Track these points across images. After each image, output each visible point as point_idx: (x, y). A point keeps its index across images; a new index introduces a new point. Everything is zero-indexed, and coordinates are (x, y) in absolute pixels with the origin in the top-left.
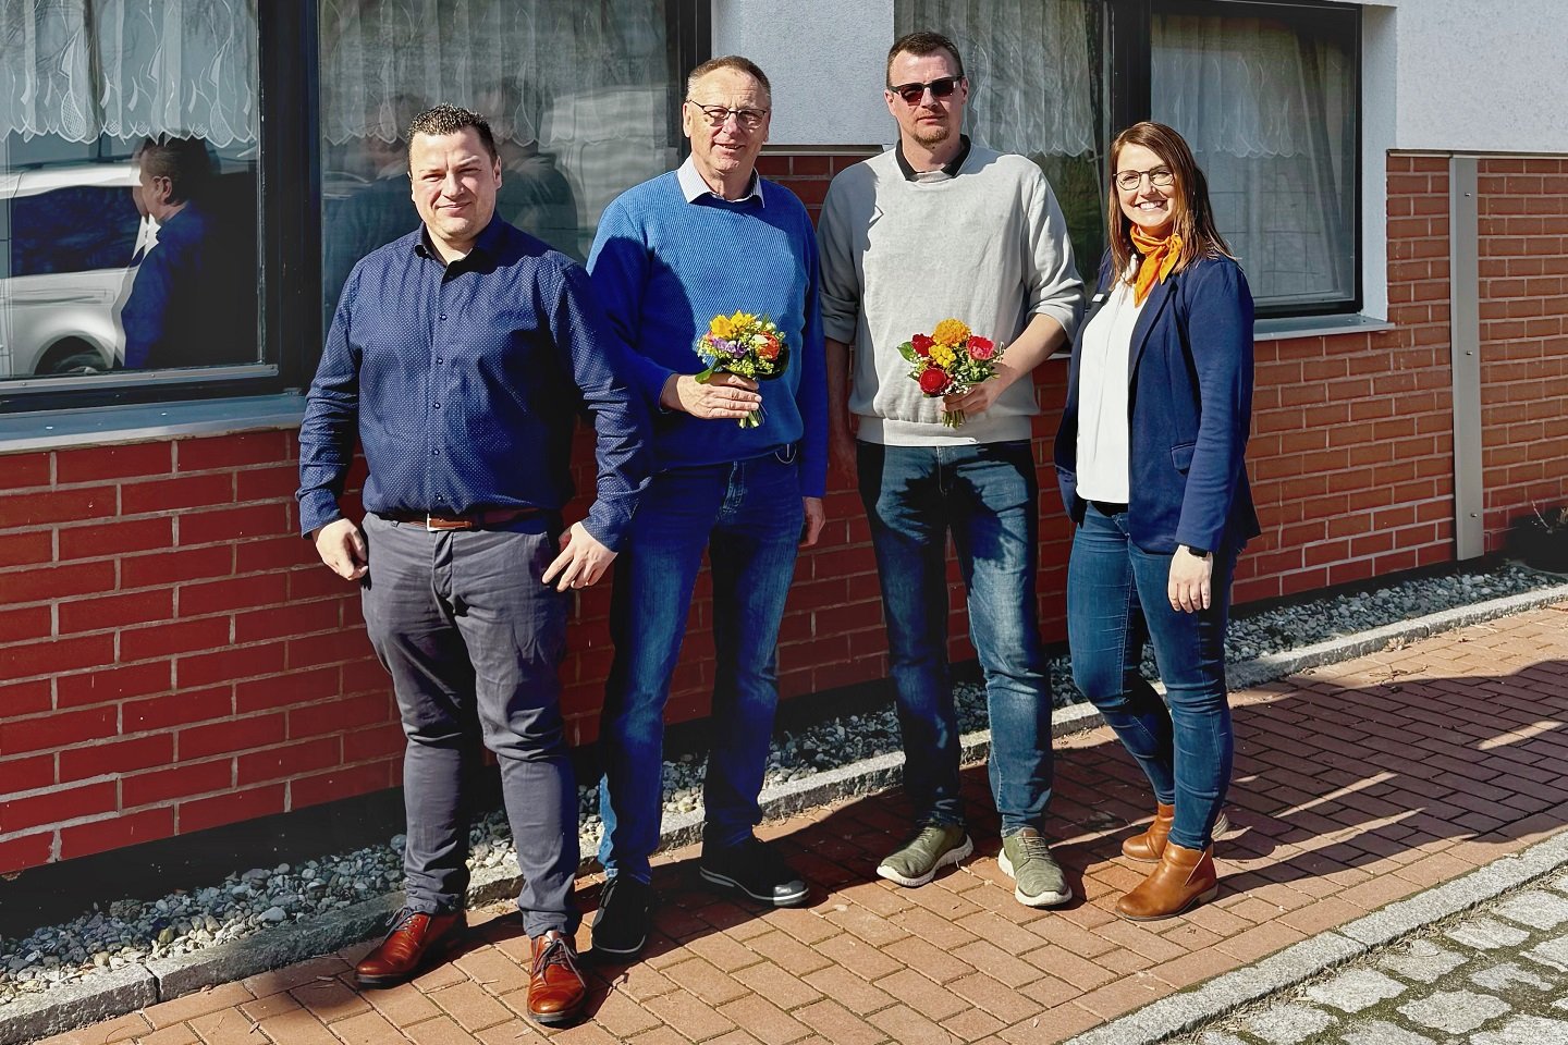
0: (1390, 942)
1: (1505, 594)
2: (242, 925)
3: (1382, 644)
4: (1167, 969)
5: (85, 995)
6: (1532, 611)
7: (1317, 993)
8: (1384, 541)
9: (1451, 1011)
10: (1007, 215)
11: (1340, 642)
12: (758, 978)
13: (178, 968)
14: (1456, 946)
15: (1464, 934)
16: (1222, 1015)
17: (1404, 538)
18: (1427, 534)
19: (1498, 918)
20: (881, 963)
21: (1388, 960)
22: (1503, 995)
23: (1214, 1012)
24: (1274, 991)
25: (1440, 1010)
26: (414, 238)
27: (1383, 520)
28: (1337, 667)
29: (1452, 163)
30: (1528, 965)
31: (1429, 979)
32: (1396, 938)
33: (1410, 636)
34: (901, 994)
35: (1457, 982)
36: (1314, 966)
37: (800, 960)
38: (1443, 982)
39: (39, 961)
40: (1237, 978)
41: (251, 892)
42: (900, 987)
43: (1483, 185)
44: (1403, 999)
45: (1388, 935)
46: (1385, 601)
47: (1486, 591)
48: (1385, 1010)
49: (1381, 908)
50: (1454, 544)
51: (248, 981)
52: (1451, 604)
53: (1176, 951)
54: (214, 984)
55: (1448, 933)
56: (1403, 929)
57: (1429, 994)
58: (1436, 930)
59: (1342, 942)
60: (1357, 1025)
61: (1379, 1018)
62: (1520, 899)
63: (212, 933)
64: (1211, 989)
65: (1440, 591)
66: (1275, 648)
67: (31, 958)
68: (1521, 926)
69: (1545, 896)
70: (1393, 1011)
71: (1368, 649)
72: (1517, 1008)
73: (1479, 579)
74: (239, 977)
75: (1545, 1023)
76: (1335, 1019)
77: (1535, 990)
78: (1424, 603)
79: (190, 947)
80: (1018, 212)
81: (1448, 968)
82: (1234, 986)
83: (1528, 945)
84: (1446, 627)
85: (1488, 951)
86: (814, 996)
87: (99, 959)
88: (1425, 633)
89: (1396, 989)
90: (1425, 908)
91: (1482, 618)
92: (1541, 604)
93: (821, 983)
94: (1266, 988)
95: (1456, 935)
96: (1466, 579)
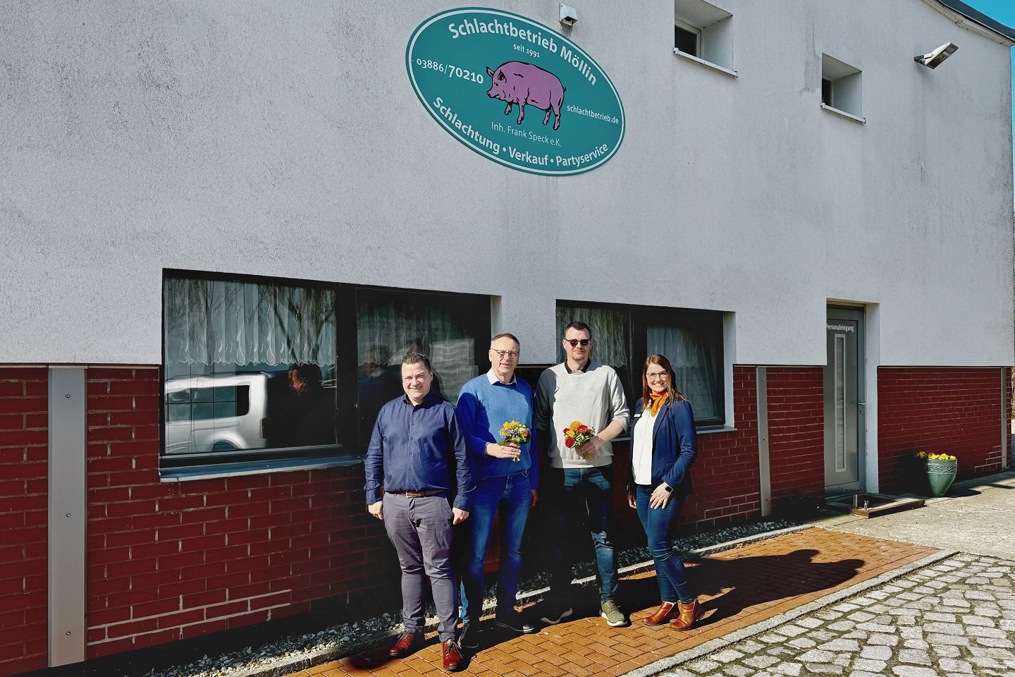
0: (739, 641)
1: (779, 529)
2: (335, 643)
3: (734, 546)
4: (661, 650)
5: (285, 664)
6: (789, 535)
7: (714, 657)
8: (734, 510)
9: (760, 661)
10: (603, 386)
11: (719, 546)
12: (520, 656)
13: (316, 655)
14: (762, 642)
15: (765, 639)
16: (681, 664)
17: (742, 508)
18: (750, 507)
19: (776, 634)
20: (562, 650)
21: (738, 647)
22: (778, 656)
23: (678, 663)
24: (699, 656)
25: (757, 661)
26: (403, 398)
27: (734, 501)
28: (718, 554)
29: (757, 369)
30: (787, 648)
31: (752, 652)
32: (741, 640)
33: (745, 543)
34: (570, 659)
35: (762, 653)
36: (713, 649)
37: (533, 650)
38: (757, 653)
39: (265, 655)
40: (686, 652)
41: (336, 632)
42: (570, 657)
43: (769, 377)
44: (744, 658)
45: (738, 639)
46: (735, 531)
47: (772, 528)
48: (737, 662)
49: (736, 631)
50: (760, 511)
51: (340, 660)
52: (760, 532)
53: (664, 645)
54: (328, 661)
55: (759, 638)
56: (743, 637)
57: (752, 657)
58: (755, 637)
59: (722, 641)
60: (728, 666)
61: (736, 664)
62: (784, 628)
63: (325, 645)
64: (678, 656)
65: (755, 528)
66: (695, 548)
67: (262, 654)
68: (784, 636)
69: (793, 627)
70: (740, 662)
71: (729, 548)
72: (783, 660)
73: (770, 523)
74: (337, 659)
75: (792, 664)
76: (720, 665)
77: (789, 655)
78: (749, 532)
79: (318, 650)
80: (607, 386)
81: (759, 649)
82: (685, 655)
83: (786, 641)
84: (758, 540)
85: (773, 643)
86: (540, 660)
87: (287, 654)
88: (750, 542)
89: (741, 655)
90: (751, 630)
91: (771, 537)
92: (793, 532)
93: (542, 656)
94: (696, 655)
95: (762, 639)
96: (765, 524)
